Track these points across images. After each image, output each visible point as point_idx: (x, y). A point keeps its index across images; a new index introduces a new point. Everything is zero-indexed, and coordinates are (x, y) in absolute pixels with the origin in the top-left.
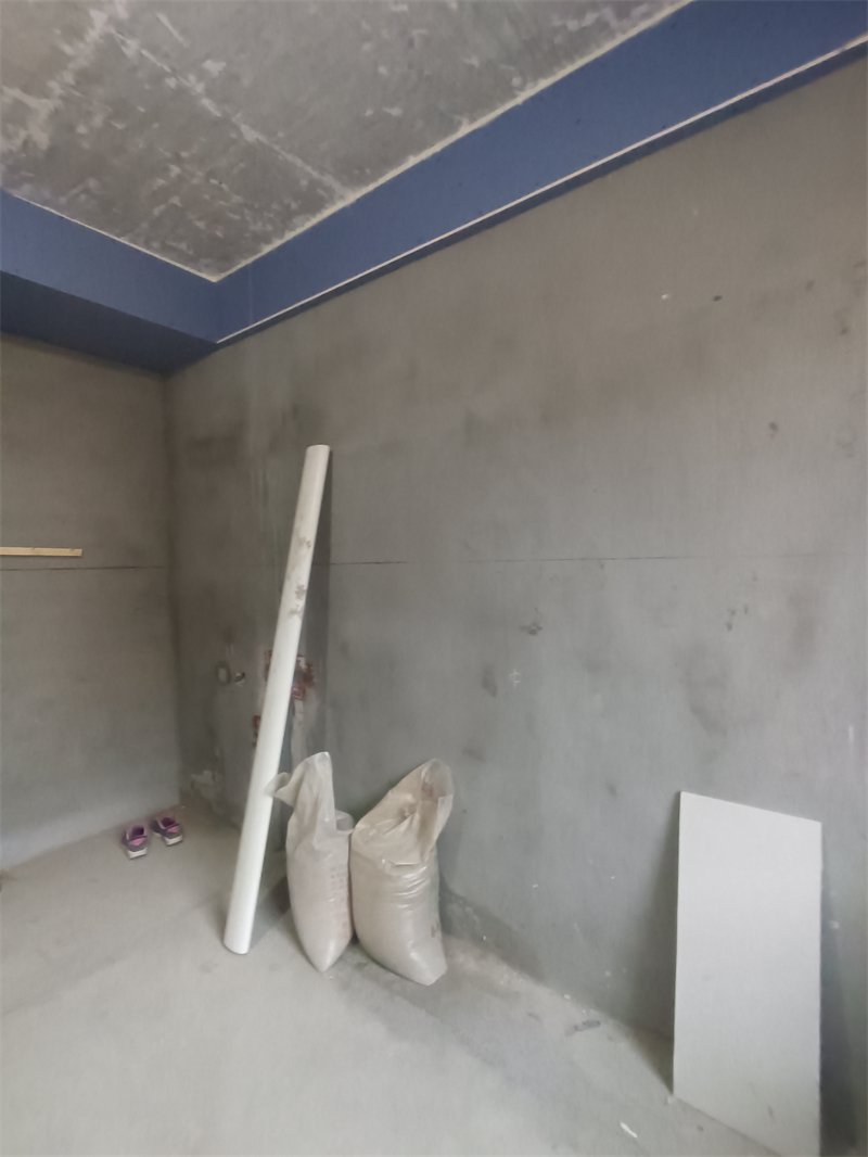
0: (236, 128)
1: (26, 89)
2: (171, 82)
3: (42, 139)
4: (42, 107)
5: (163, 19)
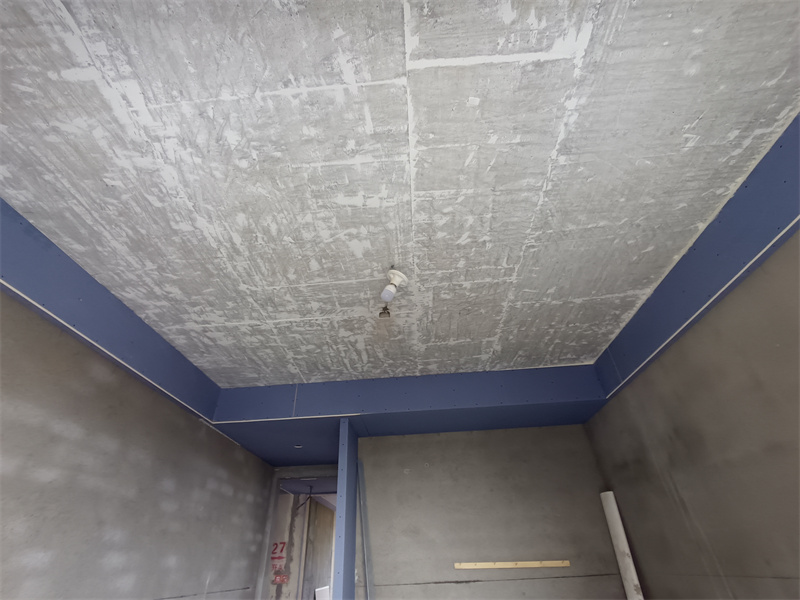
0: (571, 302)
1: (489, 336)
2: (537, 305)
3: (499, 348)
5: (527, 290)
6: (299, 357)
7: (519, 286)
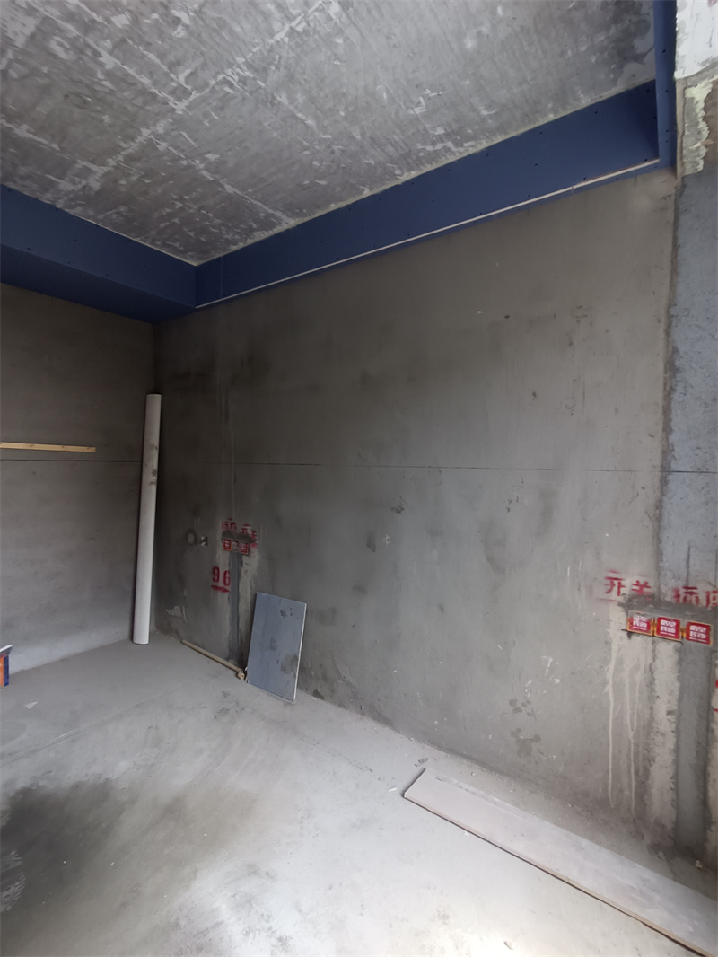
0: (222, 186)
2: (184, 163)
4: (99, 170)
5: (185, 134)
7: (179, 123)
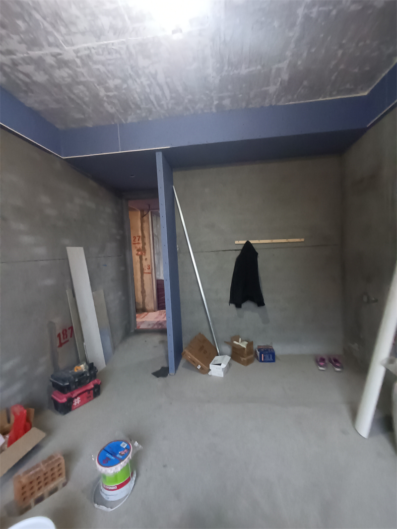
0: (372, 6)
6: (111, 94)
